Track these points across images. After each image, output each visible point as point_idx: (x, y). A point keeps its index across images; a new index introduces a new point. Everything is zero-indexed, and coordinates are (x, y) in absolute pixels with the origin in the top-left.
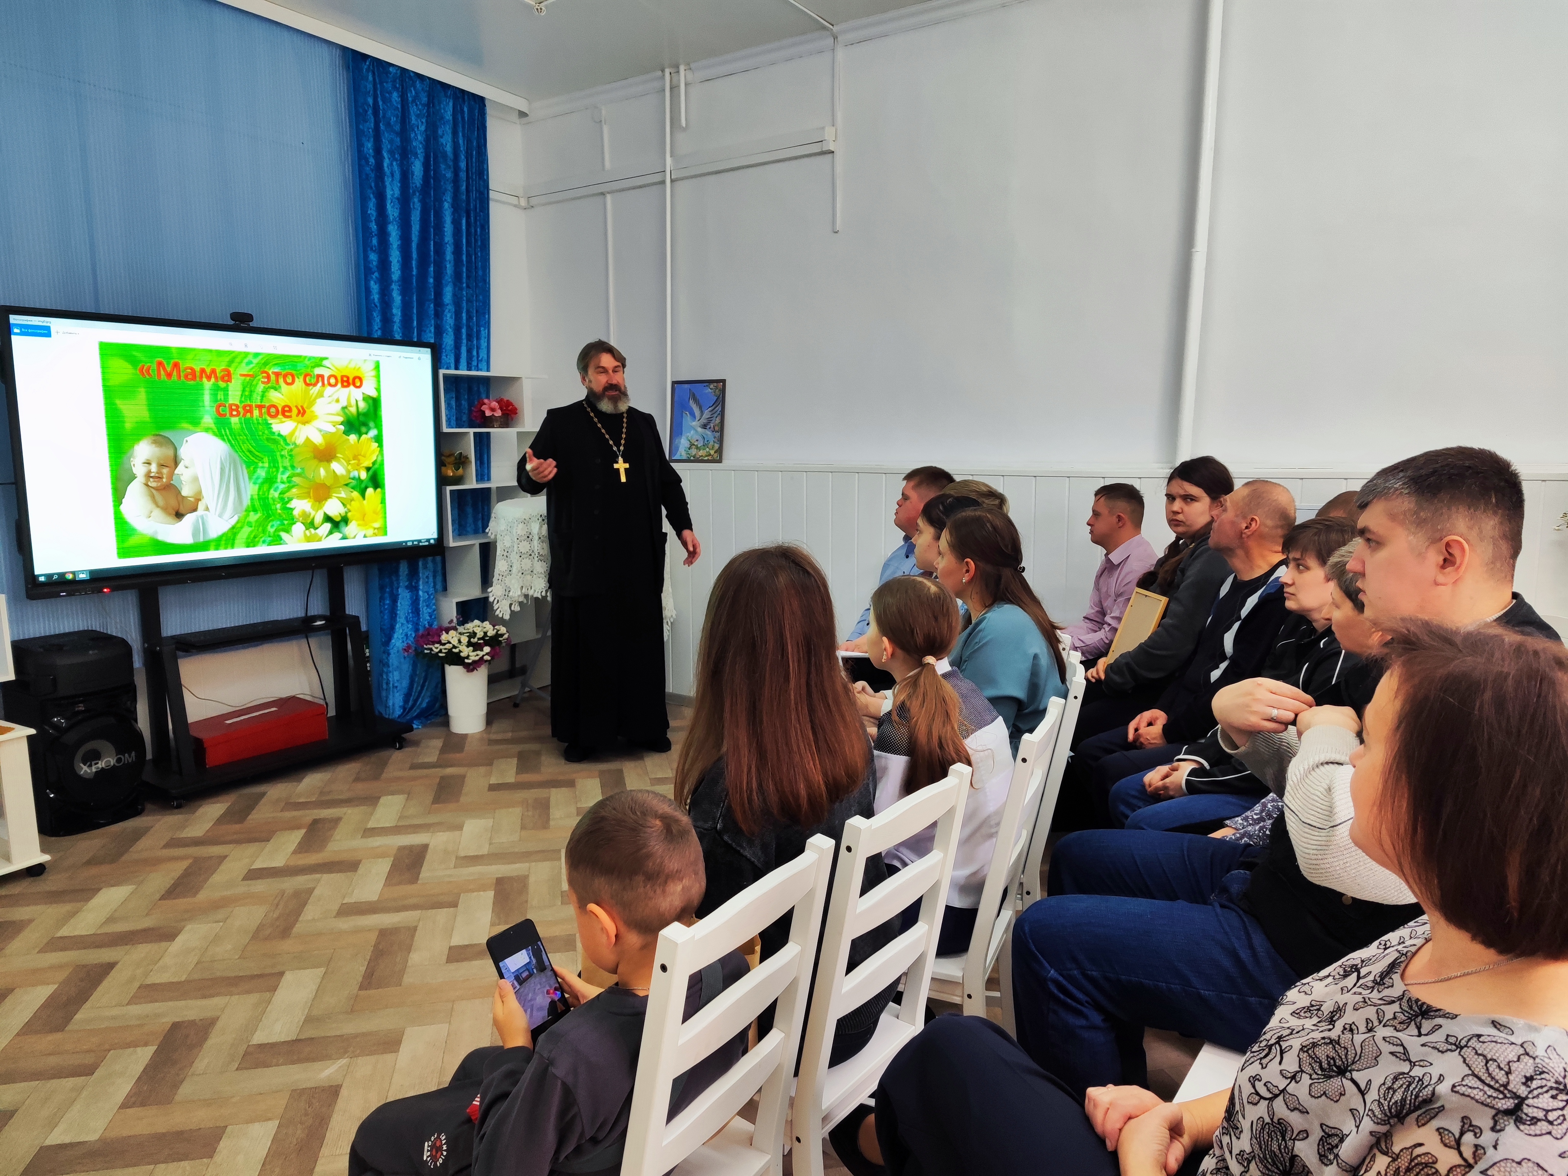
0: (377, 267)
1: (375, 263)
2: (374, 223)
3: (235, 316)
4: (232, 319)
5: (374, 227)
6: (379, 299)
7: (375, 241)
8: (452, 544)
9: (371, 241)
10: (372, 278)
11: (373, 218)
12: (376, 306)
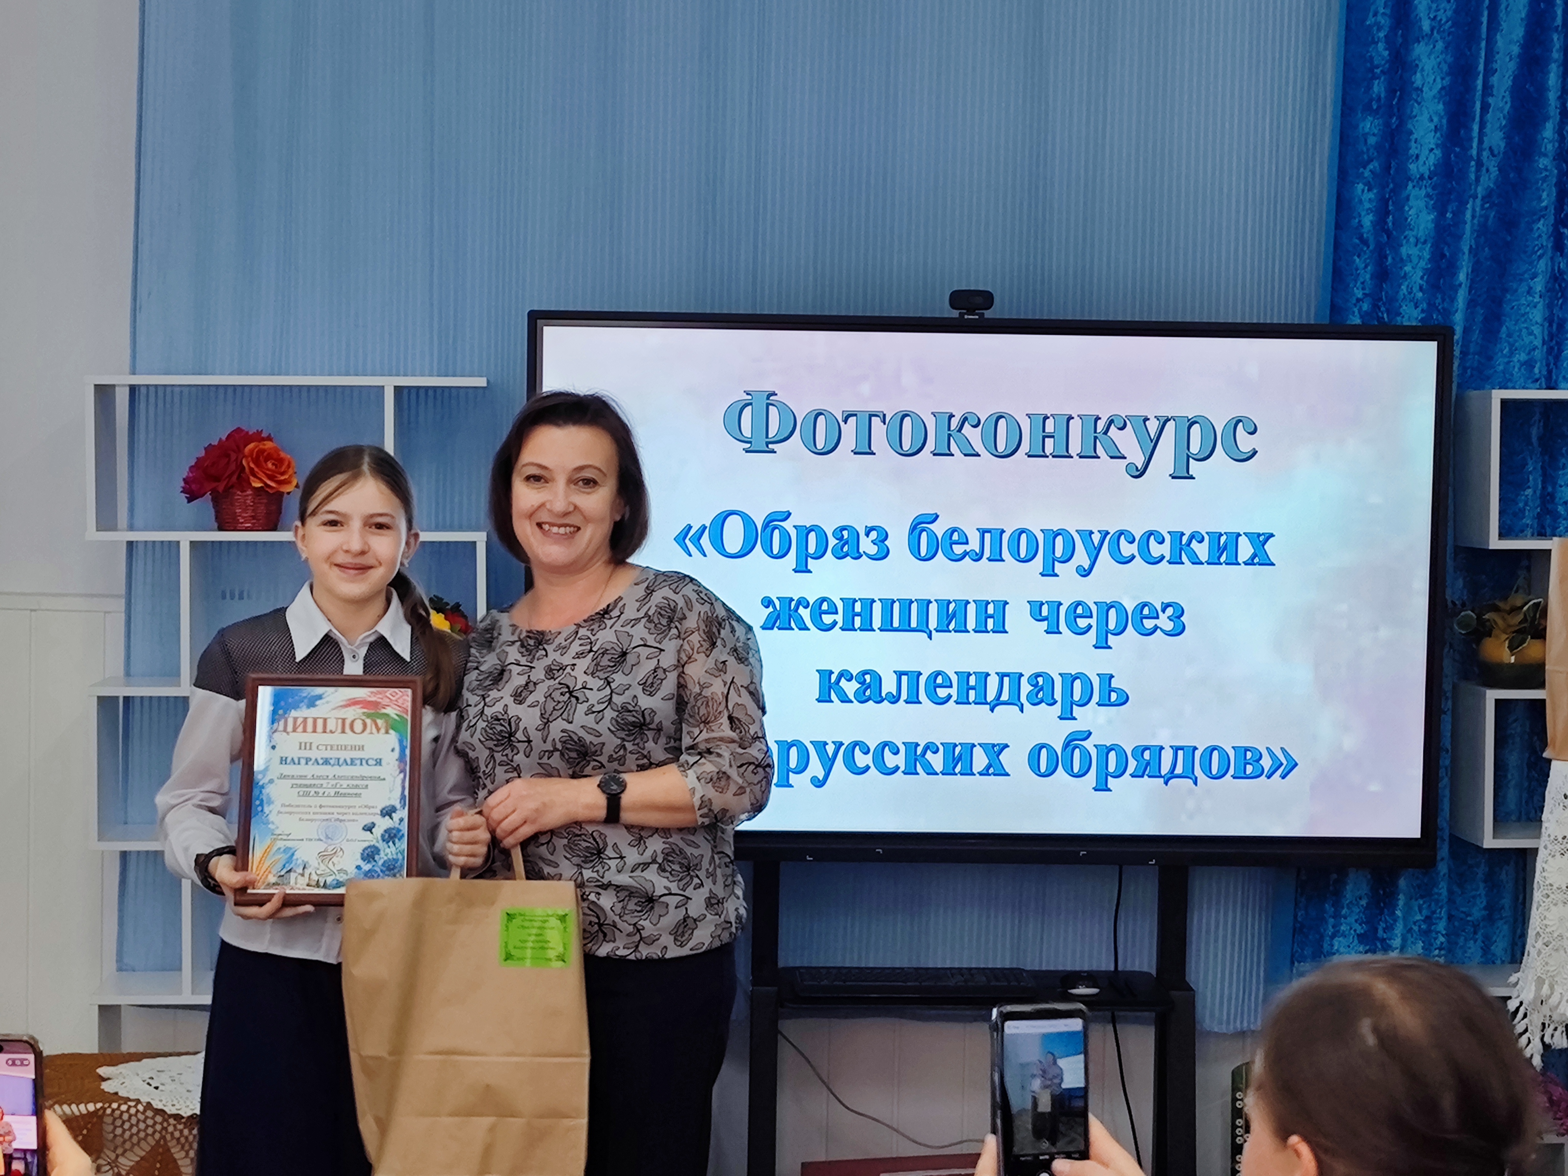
0: (1378, 147)
1: (1372, 140)
2: (1381, 46)
3: (959, 299)
4: (953, 304)
5: (1381, 53)
6: (1374, 224)
7: (1378, 88)
8: (1489, 842)
9: (1369, 88)
10: (1360, 176)
11: (1382, 35)
12: (1365, 242)
